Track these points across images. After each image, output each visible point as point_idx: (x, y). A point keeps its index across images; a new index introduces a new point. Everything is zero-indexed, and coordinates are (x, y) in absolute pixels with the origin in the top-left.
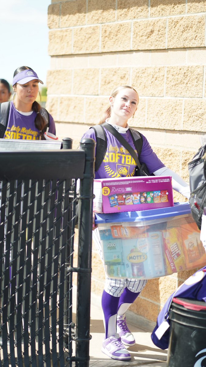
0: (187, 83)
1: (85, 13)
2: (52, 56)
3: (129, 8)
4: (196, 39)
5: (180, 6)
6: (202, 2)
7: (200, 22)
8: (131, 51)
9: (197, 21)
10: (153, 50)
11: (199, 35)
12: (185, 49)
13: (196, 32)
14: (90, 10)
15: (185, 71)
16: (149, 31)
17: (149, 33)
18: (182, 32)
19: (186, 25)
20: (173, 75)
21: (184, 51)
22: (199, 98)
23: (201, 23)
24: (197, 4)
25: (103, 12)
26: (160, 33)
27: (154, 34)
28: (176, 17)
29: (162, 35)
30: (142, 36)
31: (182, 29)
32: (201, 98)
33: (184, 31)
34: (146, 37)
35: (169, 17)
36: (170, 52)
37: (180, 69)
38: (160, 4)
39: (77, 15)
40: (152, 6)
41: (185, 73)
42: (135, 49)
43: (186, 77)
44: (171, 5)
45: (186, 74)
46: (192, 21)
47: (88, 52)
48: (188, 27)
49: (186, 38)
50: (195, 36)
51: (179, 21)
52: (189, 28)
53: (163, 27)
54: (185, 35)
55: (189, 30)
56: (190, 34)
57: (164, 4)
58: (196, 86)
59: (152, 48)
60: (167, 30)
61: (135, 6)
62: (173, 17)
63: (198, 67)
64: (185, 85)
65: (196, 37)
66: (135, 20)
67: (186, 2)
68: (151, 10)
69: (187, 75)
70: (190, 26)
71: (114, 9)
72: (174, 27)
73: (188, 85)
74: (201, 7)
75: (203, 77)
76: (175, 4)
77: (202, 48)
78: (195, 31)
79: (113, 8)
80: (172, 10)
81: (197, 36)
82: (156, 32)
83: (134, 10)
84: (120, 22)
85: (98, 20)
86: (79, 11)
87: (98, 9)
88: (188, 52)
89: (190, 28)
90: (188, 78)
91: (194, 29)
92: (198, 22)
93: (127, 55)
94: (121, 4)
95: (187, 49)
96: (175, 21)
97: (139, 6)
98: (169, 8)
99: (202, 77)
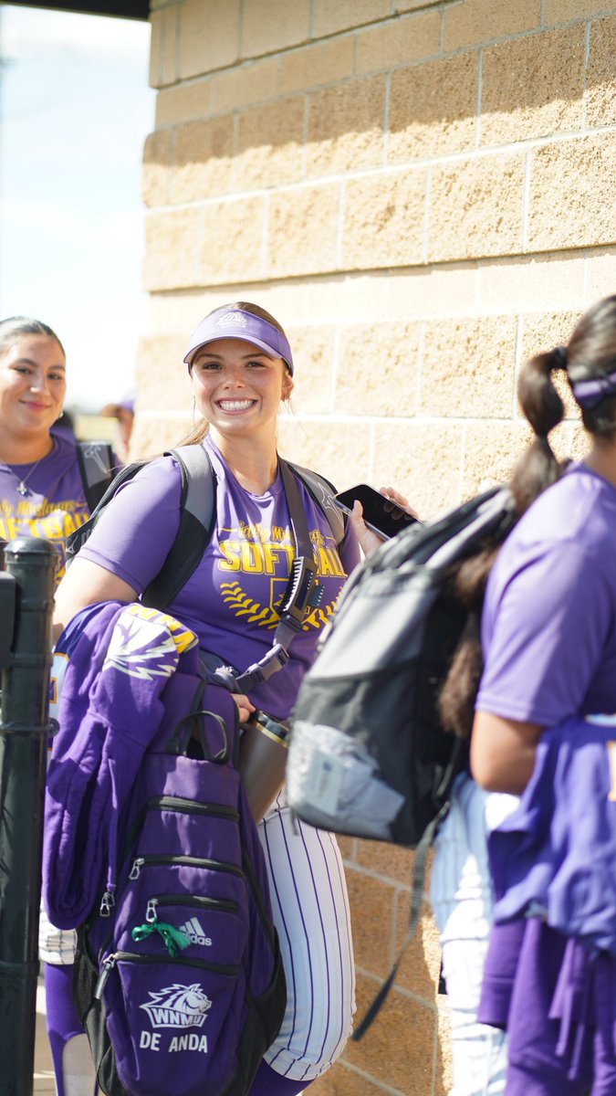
0: (474, 373)
1: (231, 156)
2: (153, 293)
3: (336, 136)
4: (500, 229)
5: (462, 125)
6: (519, 109)
7: (510, 175)
8: (339, 274)
9: (503, 169)
10: (392, 268)
11: (506, 218)
12: (472, 262)
13: (500, 207)
14: (241, 149)
15: (470, 334)
16: (383, 207)
17: (381, 216)
18: (465, 209)
19: (473, 187)
20: (439, 348)
21: (471, 268)
22: (504, 418)
23: (513, 176)
24: (505, 116)
25: (273, 151)
26: (409, 212)
27: (395, 218)
28: (450, 161)
29: (414, 219)
30: (365, 225)
31: (464, 199)
32: (509, 418)
33: (470, 205)
34: (375, 228)
35: (435, 162)
36: (437, 274)
37: (458, 329)
38: (411, 122)
39: (213, 163)
40: (393, 129)
41: (468, 341)
42: (348, 267)
43: (473, 353)
44: (440, 122)
45: (472, 343)
46: (491, 173)
47: (234, 279)
48: (479, 190)
49: (475, 227)
50: (497, 220)
51: (457, 172)
52: (482, 194)
53: (416, 195)
54: (473, 216)
55: (483, 200)
56: (483, 214)
57: (422, 121)
58: (496, 382)
59: (390, 263)
60: (428, 202)
61: (349, 131)
62: (444, 161)
63: (502, 319)
64: (467, 378)
65: (499, 223)
66: (350, 176)
67: (479, 110)
68: (393, 141)
69: (475, 347)
70: (484, 189)
71: (300, 143)
72: (445, 192)
73: (477, 378)
74: (516, 127)
75: (515, 353)
76: (450, 120)
77: (516, 259)
78: (497, 206)
79: (295, 140)
80: (443, 138)
81: (501, 220)
82: (399, 211)
83: (350, 142)
84: (313, 183)
85: (259, 176)
86: (218, 152)
87: (262, 142)
88: (481, 272)
89: (486, 196)
90: (478, 356)
91: (494, 198)
92: (505, 174)
93: (331, 287)
94: (317, 126)
95: (479, 263)
96: (448, 173)
97: (359, 131)
98: (433, 131)
99: (511, 352)
